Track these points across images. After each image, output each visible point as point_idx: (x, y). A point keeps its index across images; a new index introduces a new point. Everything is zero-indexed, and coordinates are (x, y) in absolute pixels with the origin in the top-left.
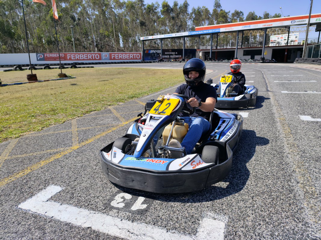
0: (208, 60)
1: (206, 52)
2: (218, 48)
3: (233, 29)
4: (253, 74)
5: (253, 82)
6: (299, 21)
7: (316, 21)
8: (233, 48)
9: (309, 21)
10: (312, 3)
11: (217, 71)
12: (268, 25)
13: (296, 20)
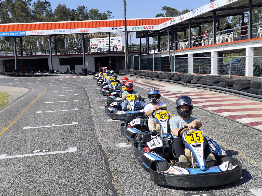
0: (14, 72)
1: (5, 61)
2: (23, 55)
3: (43, 33)
4: (77, 92)
5: (78, 100)
6: (117, 29)
7: (133, 29)
8: (45, 55)
9: (126, 29)
10: (125, 10)
11: (33, 90)
12: (84, 31)
13: (113, 27)
